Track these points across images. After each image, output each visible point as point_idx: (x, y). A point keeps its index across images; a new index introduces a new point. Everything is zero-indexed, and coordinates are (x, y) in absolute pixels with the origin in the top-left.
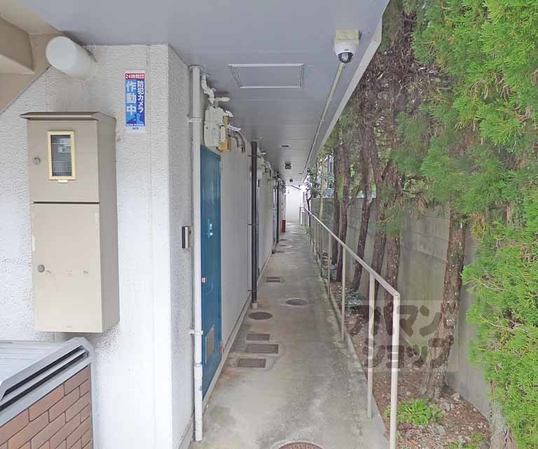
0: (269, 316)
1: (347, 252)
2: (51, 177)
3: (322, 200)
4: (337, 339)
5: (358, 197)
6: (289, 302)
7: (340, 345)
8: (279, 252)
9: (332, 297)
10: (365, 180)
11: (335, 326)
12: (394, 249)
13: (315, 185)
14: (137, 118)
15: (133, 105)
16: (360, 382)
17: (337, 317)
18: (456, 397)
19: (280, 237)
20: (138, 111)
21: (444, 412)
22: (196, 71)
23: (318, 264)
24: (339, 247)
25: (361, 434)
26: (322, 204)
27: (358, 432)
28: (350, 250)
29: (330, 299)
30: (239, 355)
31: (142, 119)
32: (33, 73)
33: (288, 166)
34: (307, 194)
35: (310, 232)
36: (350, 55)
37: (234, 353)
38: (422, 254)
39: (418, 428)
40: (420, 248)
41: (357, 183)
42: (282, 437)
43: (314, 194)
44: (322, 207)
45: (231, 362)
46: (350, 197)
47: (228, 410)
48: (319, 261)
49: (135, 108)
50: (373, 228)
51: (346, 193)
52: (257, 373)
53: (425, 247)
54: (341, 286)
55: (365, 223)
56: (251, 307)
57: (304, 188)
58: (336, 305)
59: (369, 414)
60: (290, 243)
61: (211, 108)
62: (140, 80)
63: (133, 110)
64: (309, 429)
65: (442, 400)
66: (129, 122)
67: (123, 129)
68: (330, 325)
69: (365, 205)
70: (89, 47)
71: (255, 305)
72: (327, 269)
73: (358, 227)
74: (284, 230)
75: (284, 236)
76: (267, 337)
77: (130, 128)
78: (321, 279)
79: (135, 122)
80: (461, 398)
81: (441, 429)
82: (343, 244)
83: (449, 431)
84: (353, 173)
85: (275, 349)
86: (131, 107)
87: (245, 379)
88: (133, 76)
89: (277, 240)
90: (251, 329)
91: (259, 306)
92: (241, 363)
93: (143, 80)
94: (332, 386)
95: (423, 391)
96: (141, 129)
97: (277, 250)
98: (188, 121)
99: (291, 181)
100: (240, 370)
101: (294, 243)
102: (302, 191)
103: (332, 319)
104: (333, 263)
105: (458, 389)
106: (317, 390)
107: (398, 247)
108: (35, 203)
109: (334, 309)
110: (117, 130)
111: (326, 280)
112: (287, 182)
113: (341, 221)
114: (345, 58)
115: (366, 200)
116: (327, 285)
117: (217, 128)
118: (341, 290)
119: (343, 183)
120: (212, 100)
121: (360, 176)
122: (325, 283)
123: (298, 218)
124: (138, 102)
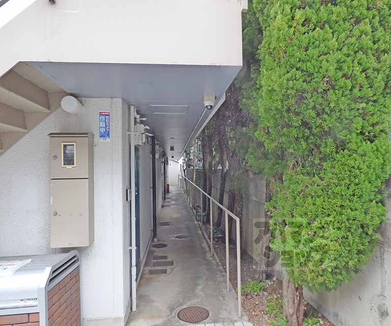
0: (165, 246)
1: (213, 202)
2: (63, 166)
3: (195, 170)
4: (209, 256)
5: (218, 168)
6: (177, 237)
7: (210, 259)
8: (166, 206)
9: (204, 232)
10: (221, 158)
11: (207, 249)
12: (239, 199)
13: (189, 160)
14: (105, 134)
15: (104, 128)
16: (223, 276)
17: (208, 243)
18: (274, 279)
19: (167, 196)
20: (106, 131)
21: (268, 286)
22: (132, 107)
23: (194, 213)
24: (207, 199)
25: (224, 299)
26: (195, 173)
27: (222, 299)
28: (214, 200)
29: (203, 233)
30: (150, 268)
31: (108, 135)
32: (49, 111)
33: (172, 149)
34: (183, 166)
35: (187, 192)
36: (211, 106)
37: (147, 268)
38: (255, 201)
39: (254, 294)
40: (254, 198)
41: (217, 159)
42: (181, 305)
43: (189, 166)
44: (195, 175)
45: (145, 272)
46: (213, 169)
47: (148, 296)
48: (194, 210)
49: (104, 129)
50: (227, 187)
51: (210, 166)
52: (162, 277)
53: (256, 197)
54: (210, 225)
55: (223, 185)
56: (153, 241)
57: (181, 161)
58: (207, 237)
59: (228, 290)
60: (174, 200)
61: (138, 125)
62: (107, 115)
63: (103, 130)
64: (196, 300)
65: (267, 280)
66: (101, 137)
67: (98, 140)
68: (204, 248)
69: (222, 174)
70: (80, 99)
71: (155, 240)
72: (200, 215)
73: (219, 187)
74: (168, 192)
75: (169, 195)
76: (166, 257)
77: (101, 140)
78: (196, 222)
79: (105, 136)
80: (277, 279)
81: (266, 293)
82: (210, 197)
83: (270, 294)
84: (214, 153)
85: (172, 263)
86: (102, 129)
87: (155, 280)
88: (104, 114)
89: (164, 198)
90: (155, 254)
91: (158, 240)
92: (151, 272)
93: (109, 115)
94: (207, 280)
95: (257, 276)
96: (108, 140)
97: (165, 205)
98: (128, 133)
99: (173, 157)
100: (151, 276)
101: (176, 200)
102: (179, 164)
103: (205, 245)
104: (204, 212)
105: (276, 274)
106: (199, 282)
107: (242, 197)
108: (52, 179)
109: (205, 239)
110: (95, 140)
111: (200, 223)
112: (170, 158)
113: (208, 183)
114: (209, 108)
115: (223, 170)
116: (201, 225)
117: (141, 135)
118: (210, 228)
119: (209, 159)
120: (138, 120)
121: (218, 155)
122: (199, 224)
123: (177, 183)
124: (106, 127)
